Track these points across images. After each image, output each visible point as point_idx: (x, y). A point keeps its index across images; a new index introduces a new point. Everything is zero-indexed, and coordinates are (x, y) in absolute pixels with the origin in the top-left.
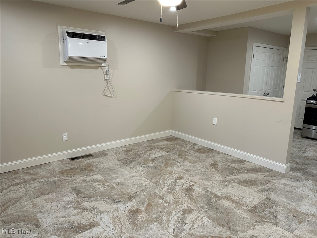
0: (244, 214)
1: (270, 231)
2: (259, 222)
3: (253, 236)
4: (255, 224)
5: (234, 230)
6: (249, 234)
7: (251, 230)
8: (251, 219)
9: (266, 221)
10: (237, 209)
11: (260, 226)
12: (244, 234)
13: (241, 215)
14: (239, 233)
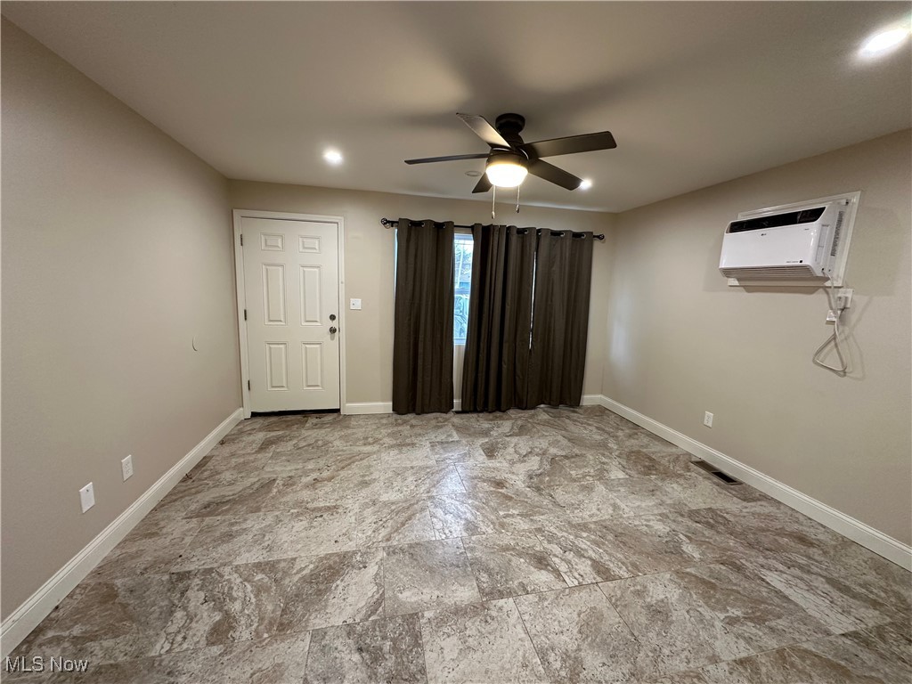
0: (414, 599)
1: (351, 600)
2: (378, 603)
3: (365, 567)
4: (381, 592)
5: (394, 553)
6: (372, 564)
7: (377, 574)
8: (395, 596)
9: (370, 616)
10: (434, 597)
11: (370, 594)
12: (378, 559)
13: (416, 590)
14: (385, 555)
